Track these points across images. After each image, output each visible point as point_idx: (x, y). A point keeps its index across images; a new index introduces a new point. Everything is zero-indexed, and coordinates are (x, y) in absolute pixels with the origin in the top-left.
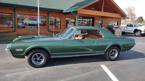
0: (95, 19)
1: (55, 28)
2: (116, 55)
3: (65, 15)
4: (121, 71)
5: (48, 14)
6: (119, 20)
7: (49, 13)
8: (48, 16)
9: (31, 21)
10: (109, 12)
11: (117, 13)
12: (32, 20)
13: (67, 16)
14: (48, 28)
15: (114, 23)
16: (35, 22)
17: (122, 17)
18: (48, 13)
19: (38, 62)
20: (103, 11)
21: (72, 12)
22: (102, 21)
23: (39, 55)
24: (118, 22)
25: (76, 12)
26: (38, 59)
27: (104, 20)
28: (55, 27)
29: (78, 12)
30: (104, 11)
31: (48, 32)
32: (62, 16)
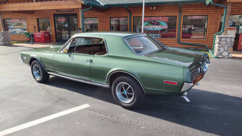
3: (218, 10)
5: (180, 11)
7: (180, 9)
8: (179, 16)
9: (151, 27)
12: (154, 24)
14: (178, 37)
16: (157, 27)
31: (178, 44)
32: (210, 13)
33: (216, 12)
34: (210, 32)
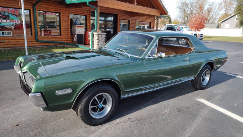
0: (118, 17)
1: (45, 35)
2: (207, 78)
3: (67, 9)
4: (236, 105)
5: (34, 5)
6: (154, 19)
7: (37, 3)
8: (33, 10)
10: (144, 6)
11: (155, 8)
13: (72, 10)
14: (35, 34)
15: (143, 24)
17: (161, 14)
18: (34, 2)
19: (97, 113)
20: (136, 3)
21: (88, 3)
22: (129, 21)
23: (100, 98)
24: (150, 23)
25: (95, 4)
26: (101, 105)
27: (132, 19)
28: (45, 31)
29: (98, 4)
30: (139, 4)
31: (36, 42)
32: (62, 10)
33: (66, 10)
34: (64, 29)
